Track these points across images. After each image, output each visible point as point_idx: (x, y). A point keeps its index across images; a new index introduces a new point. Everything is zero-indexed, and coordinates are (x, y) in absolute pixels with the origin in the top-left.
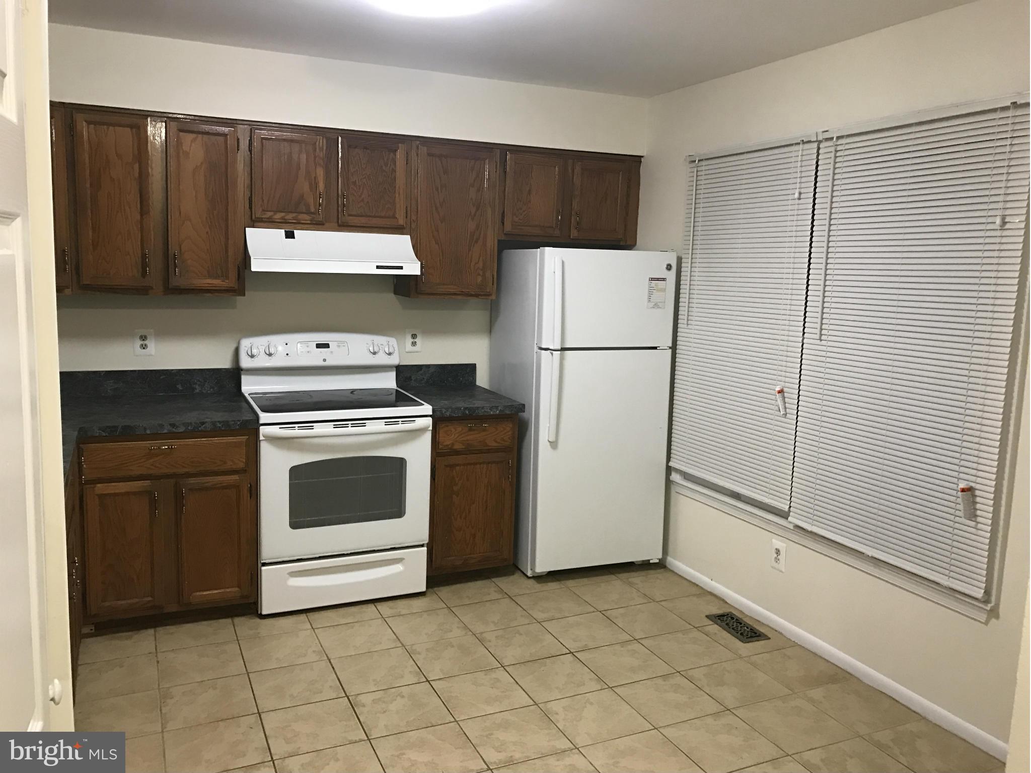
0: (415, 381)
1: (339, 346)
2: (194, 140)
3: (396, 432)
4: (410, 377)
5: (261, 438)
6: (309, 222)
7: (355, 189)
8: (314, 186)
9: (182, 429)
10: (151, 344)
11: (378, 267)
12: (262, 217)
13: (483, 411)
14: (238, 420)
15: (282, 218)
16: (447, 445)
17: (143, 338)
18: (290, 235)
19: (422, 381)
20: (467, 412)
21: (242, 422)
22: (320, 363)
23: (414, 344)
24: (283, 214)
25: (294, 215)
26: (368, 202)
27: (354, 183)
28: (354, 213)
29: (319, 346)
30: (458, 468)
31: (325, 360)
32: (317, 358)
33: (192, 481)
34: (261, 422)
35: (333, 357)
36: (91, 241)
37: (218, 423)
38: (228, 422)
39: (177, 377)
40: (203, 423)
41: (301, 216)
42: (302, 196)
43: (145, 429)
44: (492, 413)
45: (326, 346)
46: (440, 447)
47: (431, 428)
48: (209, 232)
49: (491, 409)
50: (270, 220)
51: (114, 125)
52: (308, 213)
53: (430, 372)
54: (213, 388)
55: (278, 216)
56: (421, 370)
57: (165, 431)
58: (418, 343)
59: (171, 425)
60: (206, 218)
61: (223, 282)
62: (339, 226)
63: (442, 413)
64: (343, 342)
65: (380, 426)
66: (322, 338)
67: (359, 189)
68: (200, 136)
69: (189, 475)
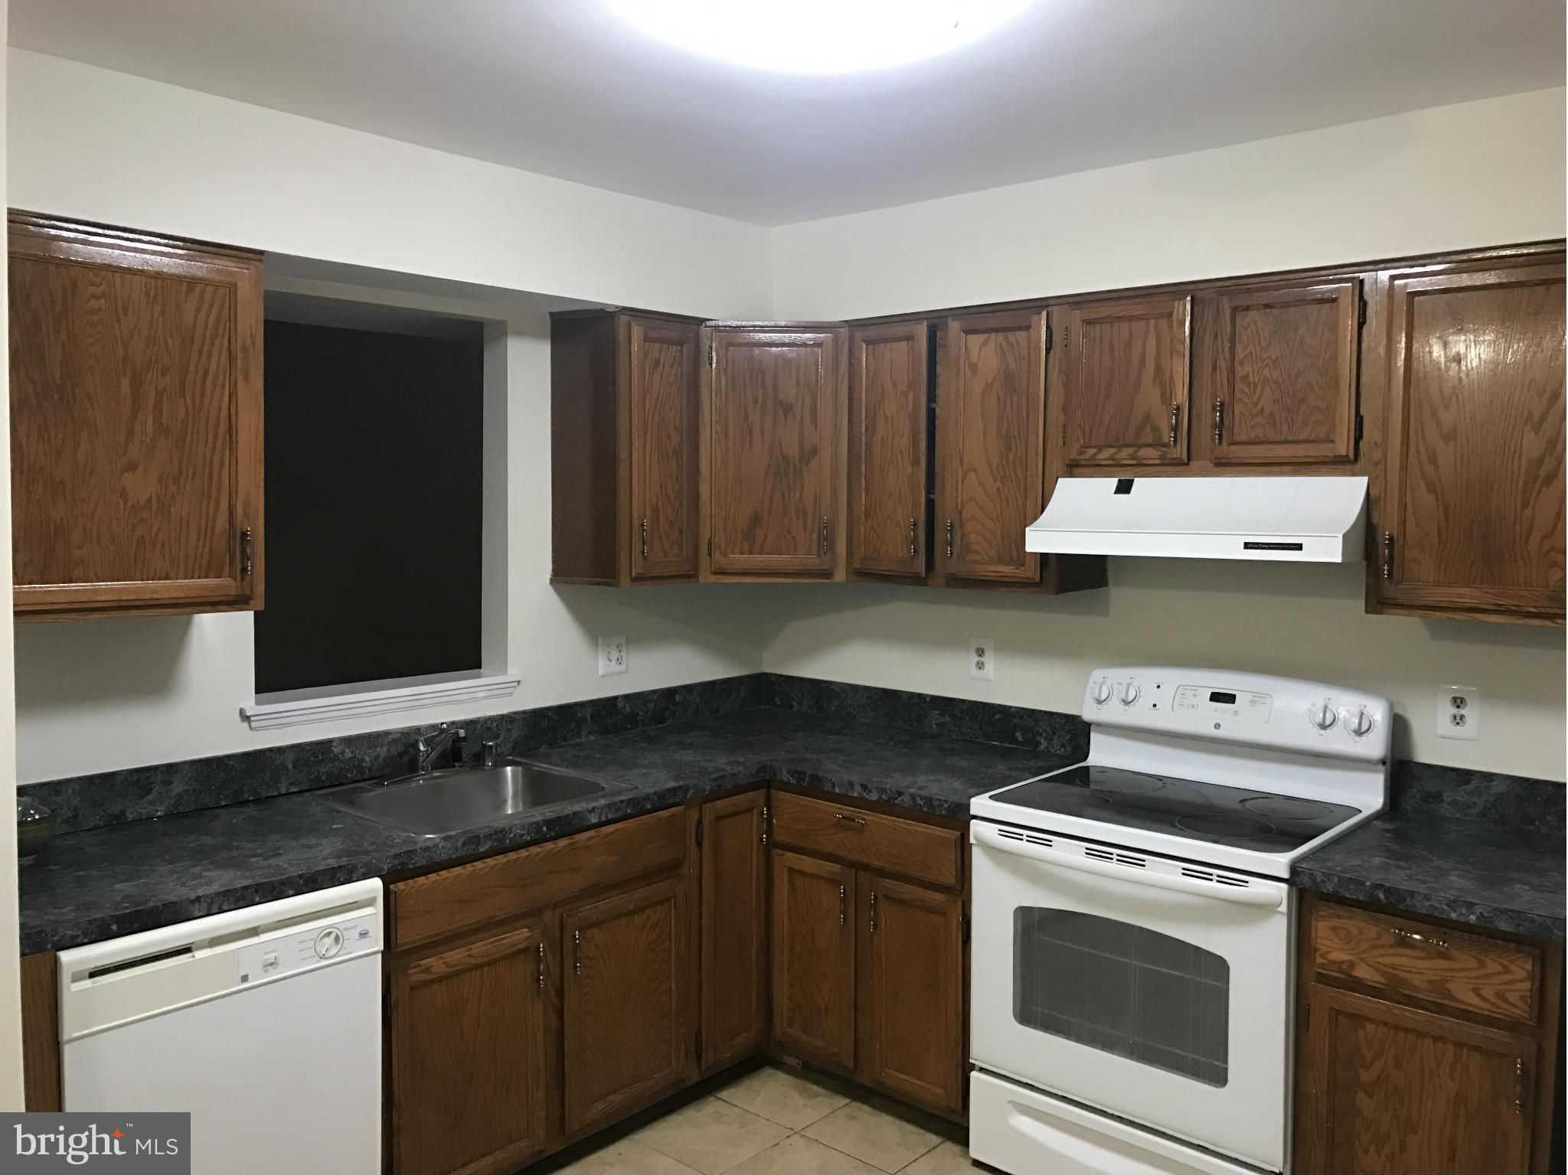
0: (1451, 804)
1: (1253, 702)
2: (984, 344)
4: (1440, 794)
5: (972, 841)
6: (1157, 462)
7: (1247, 391)
8: (1167, 395)
9: (874, 797)
10: (989, 660)
11: (1247, 546)
12: (1082, 457)
13: (1427, 904)
14: (945, 801)
15: (1111, 458)
16: (1334, 962)
17: (980, 652)
18: (1124, 487)
19: (1469, 806)
20: (1382, 896)
21: (950, 806)
22: (1208, 730)
23: (1459, 720)
24: (1113, 451)
25: (1131, 450)
26: (1272, 414)
27: (1245, 378)
28: (1243, 438)
29: (1216, 697)
30: (1370, 1027)
31: (1217, 726)
32: (1206, 719)
33: (888, 883)
34: (972, 812)
35: (1232, 723)
36: (863, 508)
37: (918, 799)
38: (931, 800)
39: (1017, 720)
40: (900, 794)
41: (1144, 452)
42: (1147, 417)
43: (834, 785)
44: (1454, 916)
45: (1230, 698)
46: (1319, 960)
47: (1284, 908)
48: (1001, 490)
49: (1452, 904)
50: (1093, 462)
52: (1159, 444)
54: (1064, 747)
55: (1105, 454)
56: (1468, 782)
57: (855, 794)
58: (1468, 719)
59: (861, 785)
60: (997, 465)
61: (1016, 569)
62: (1217, 465)
63: (1314, 881)
64: (1266, 696)
66: (1224, 681)
67: (1254, 390)
68: (993, 335)
69: (881, 872)
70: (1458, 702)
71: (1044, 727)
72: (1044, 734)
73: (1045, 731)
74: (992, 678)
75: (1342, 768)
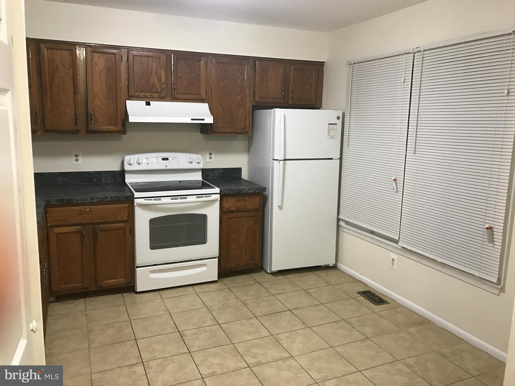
0: (211, 176)
1: (173, 159)
2: (100, 57)
3: (202, 202)
4: (209, 174)
5: (135, 205)
6: (157, 97)
7: (180, 80)
8: (159, 79)
9: (96, 201)
10: (81, 159)
11: (192, 119)
12: (134, 95)
13: (245, 191)
14: (124, 196)
15: (144, 95)
16: (227, 208)
17: (77, 156)
18: (148, 104)
19: (214, 176)
20: (237, 192)
21: (125, 198)
22: (164, 168)
23: (210, 158)
24: (144, 93)
25: (150, 93)
26: (187, 87)
27: (180, 77)
28: (180, 92)
29: (163, 159)
30: (233, 219)
31: (166, 166)
32: (162, 165)
33: (102, 226)
34: (135, 197)
35: (170, 165)
36: (50, 108)
37: (114, 198)
38: (118, 197)
39: (93, 175)
40: (106, 198)
41: (154, 94)
42: (154, 85)
43: (78, 201)
44: (249, 192)
45: (167, 159)
46: (224, 209)
47: (219, 200)
48: (108, 103)
49: (249, 190)
50: (138, 96)
51: (60, 49)
52: (157, 93)
53: (219, 172)
54: (111, 180)
55: (142, 94)
56: (214, 171)
57: (88, 202)
58: (212, 158)
59: (90, 198)
60: (106, 95)
61: (115, 127)
62: (172, 99)
63: (225, 192)
64: (175, 157)
65: (194, 198)
66: (165, 155)
67: (182, 80)
68: (103, 54)
69: (99, 223)
70: (210, 154)
71: (104, 176)
72: (104, 178)
73: (104, 177)
74: (82, 163)
75: (195, 172)
